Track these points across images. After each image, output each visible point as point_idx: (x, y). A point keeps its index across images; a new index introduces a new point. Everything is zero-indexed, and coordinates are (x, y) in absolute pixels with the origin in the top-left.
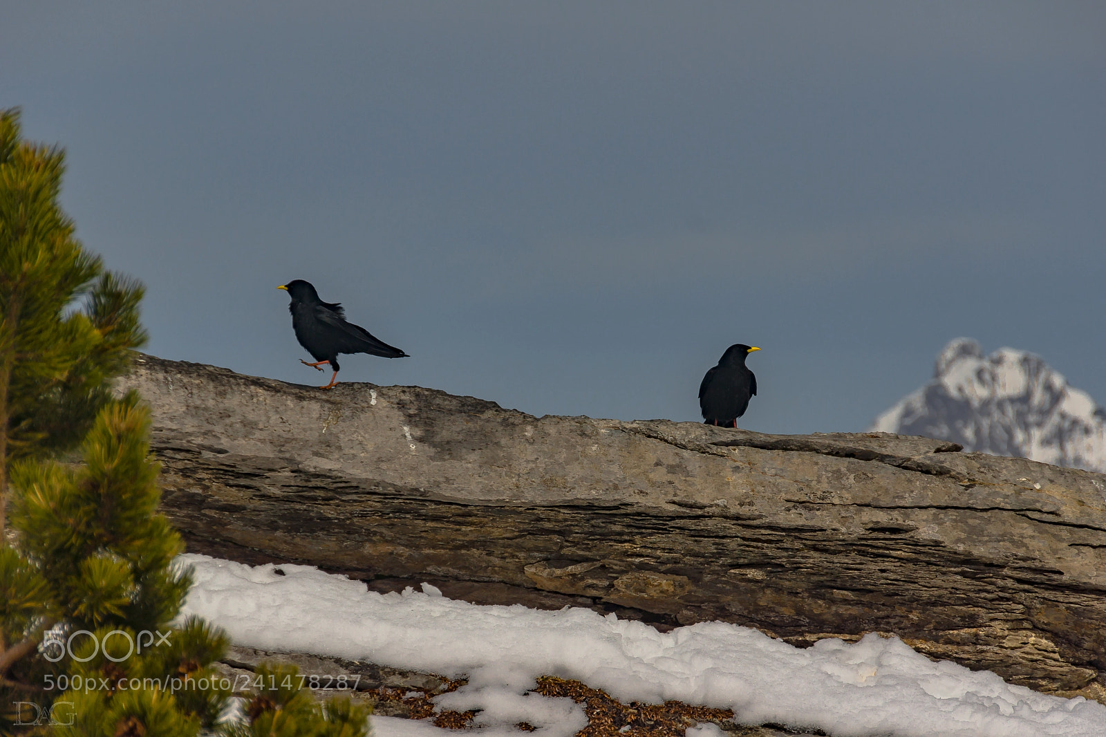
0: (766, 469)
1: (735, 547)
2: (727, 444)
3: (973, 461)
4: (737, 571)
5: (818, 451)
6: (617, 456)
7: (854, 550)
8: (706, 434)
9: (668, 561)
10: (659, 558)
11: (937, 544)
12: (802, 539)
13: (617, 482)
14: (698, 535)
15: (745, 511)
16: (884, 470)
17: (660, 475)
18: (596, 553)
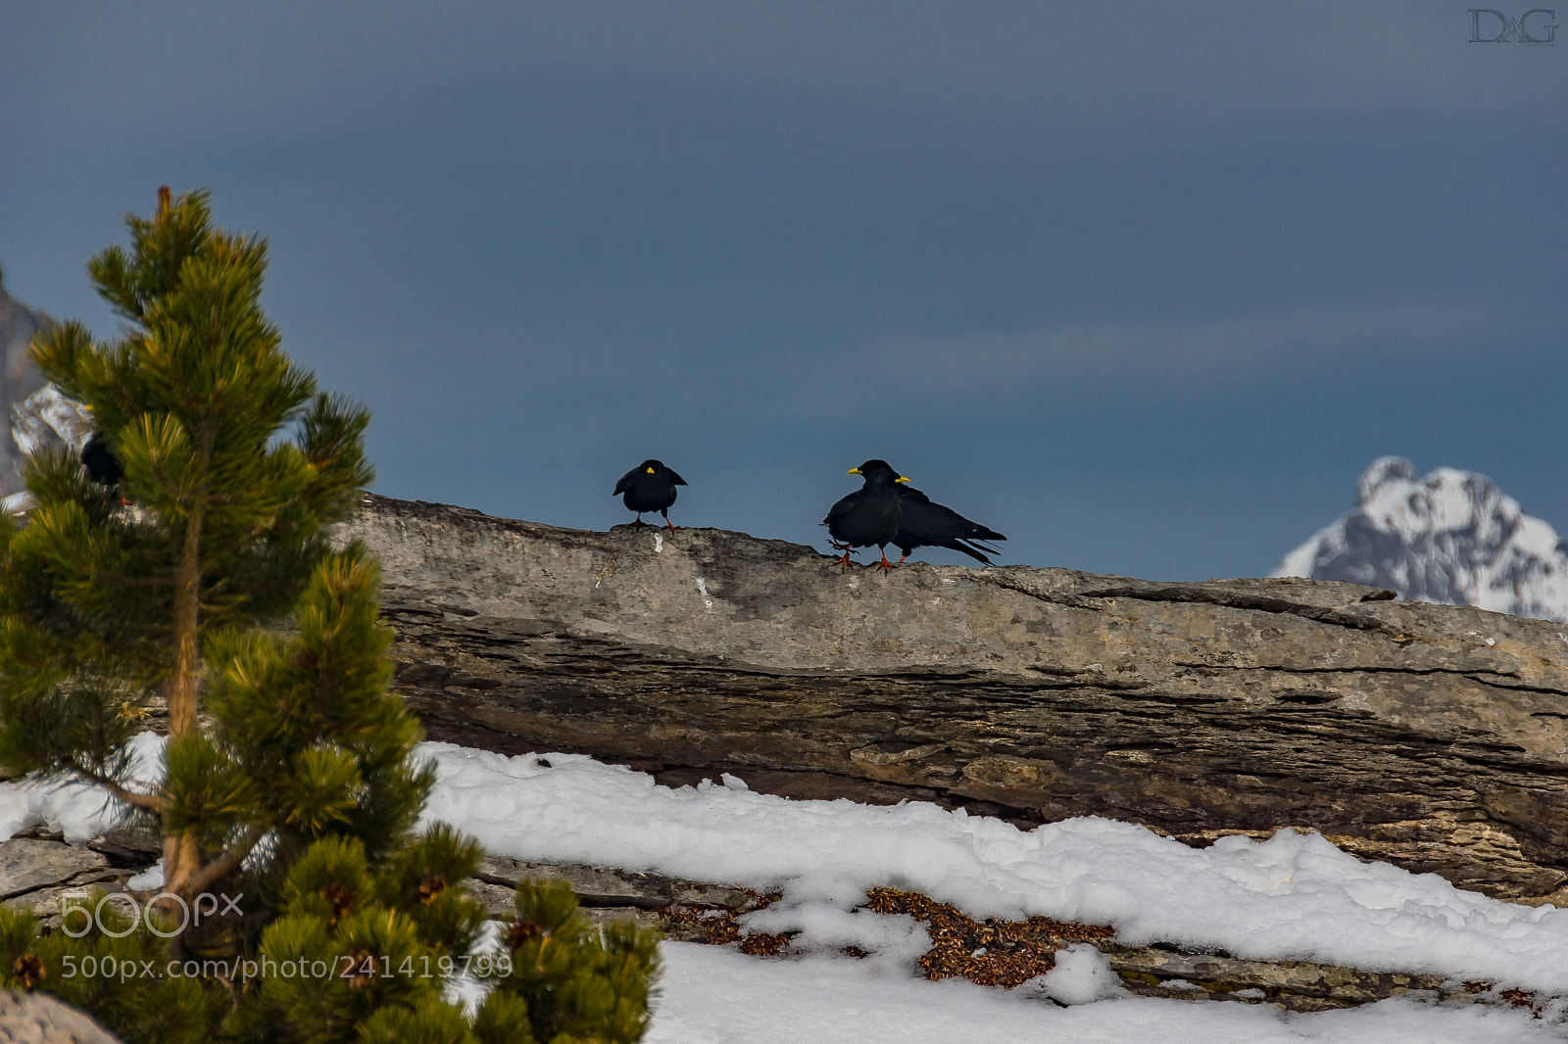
0: (1151, 626)
1: (1114, 723)
2: (1101, 595)
3: (1410, 612)
4: (1115, 753)
5: (1215, 602)
6: (964, 612)
7: (1262, 725)
8: (1075, 583)
9: (1029, 742)
10: (1019, 738)
11: (1366, 715)
12: (1197, 712)
13: (964, 644)
14: (1067, 708)
15: (1125, 677)
16: (1298, 624)
17: (1018, 635)
18: (940, 733)
